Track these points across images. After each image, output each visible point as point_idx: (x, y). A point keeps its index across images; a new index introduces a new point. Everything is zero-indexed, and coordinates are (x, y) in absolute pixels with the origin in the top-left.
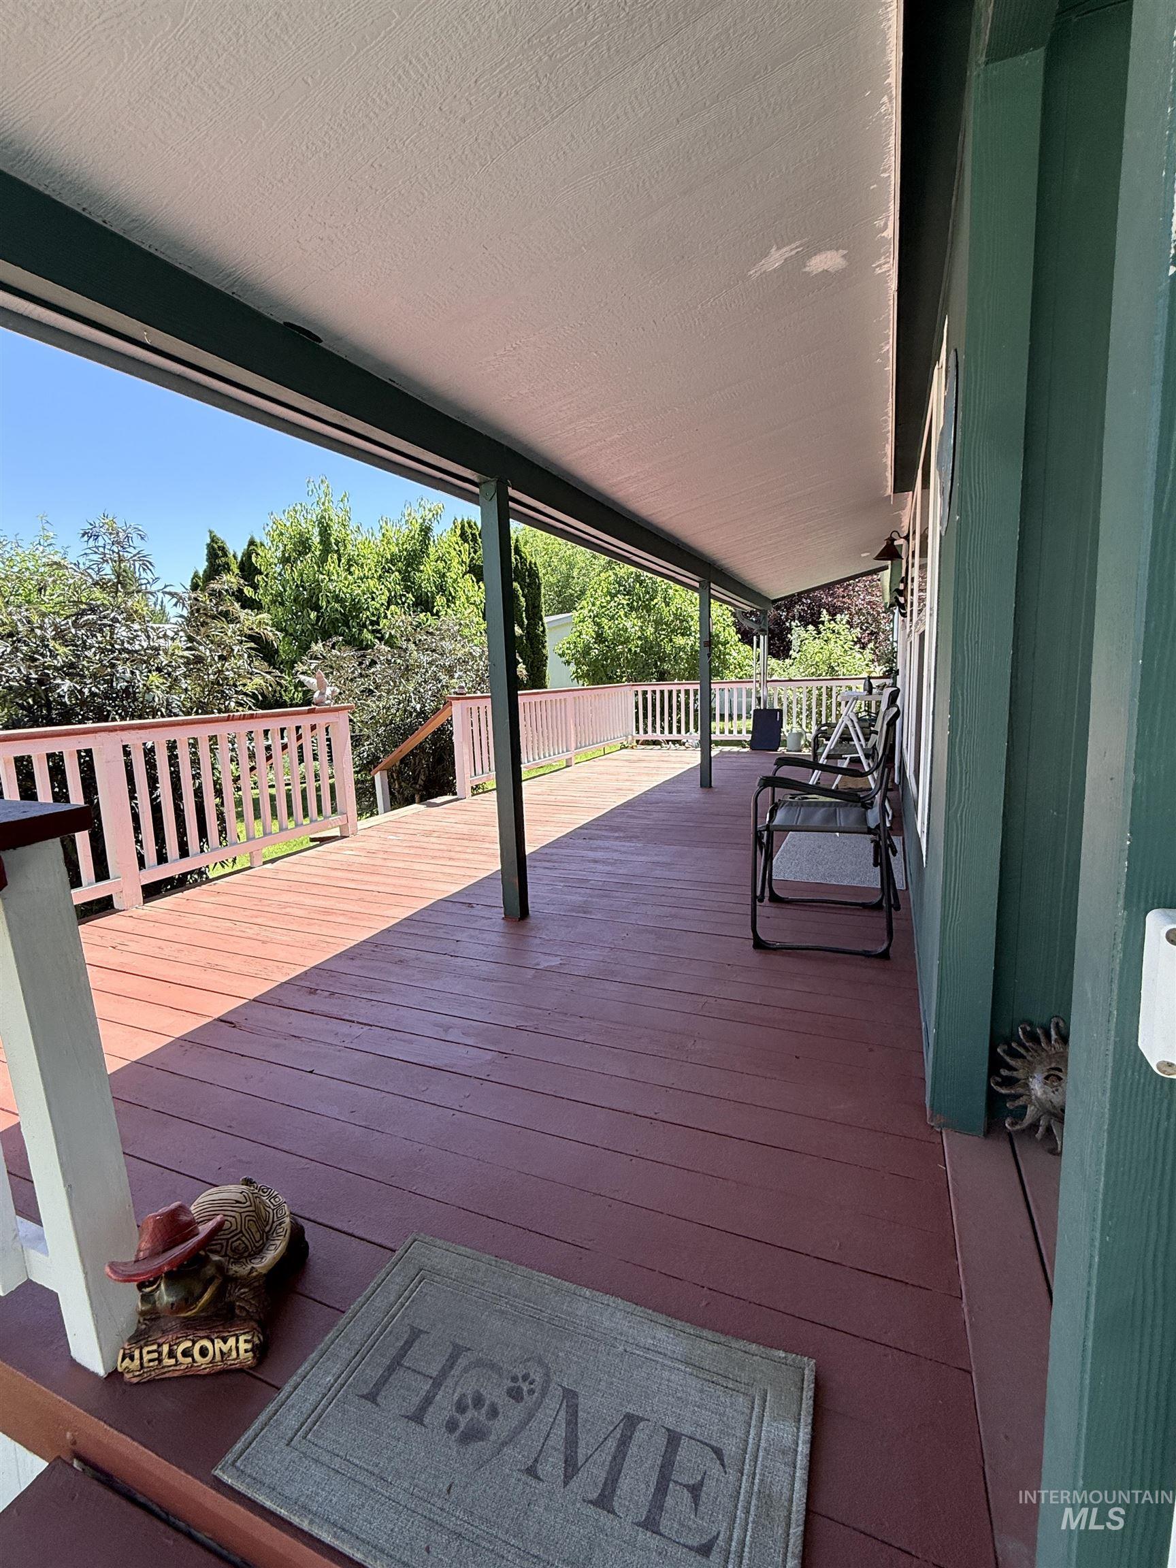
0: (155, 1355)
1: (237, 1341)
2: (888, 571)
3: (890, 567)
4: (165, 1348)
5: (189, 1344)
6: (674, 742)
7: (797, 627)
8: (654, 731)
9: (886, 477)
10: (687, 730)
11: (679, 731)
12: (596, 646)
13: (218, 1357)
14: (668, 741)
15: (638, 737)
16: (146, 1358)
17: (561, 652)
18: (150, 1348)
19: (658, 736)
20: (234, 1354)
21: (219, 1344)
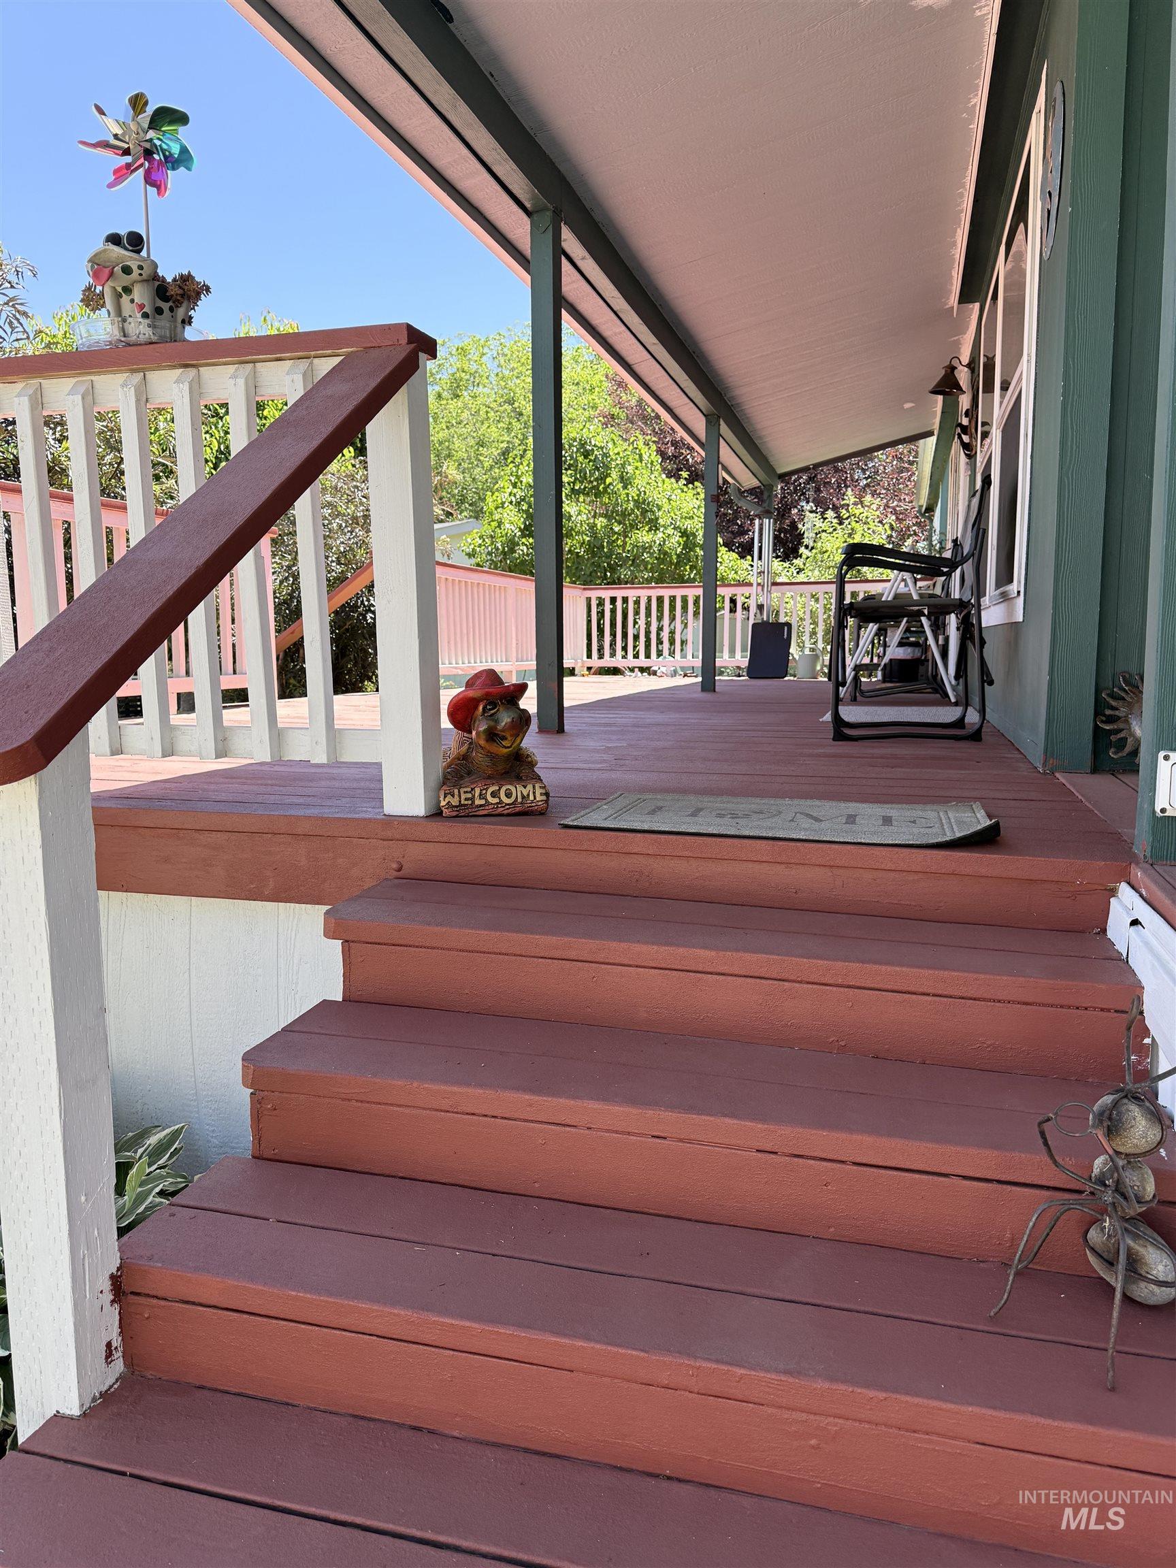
0: (469, 795)
1: (534, 787)
2: (932, 441)
3: (936, 433)
4: (477, 791)
5: (496, 788)
6: (642, 670)
7: (811, 512)
8: (613, 654)
9: (952, 276)
10: (660, 653)
11: (648, 656)
12: (524, 540)
13: (520, 800)
14: (632, 670)
15: (590, 663)
16: (463, 797)
17: (469, 550)
18: (466, 790)
19: (618, 661)
20: (531, 798)
21: (520, 788)
